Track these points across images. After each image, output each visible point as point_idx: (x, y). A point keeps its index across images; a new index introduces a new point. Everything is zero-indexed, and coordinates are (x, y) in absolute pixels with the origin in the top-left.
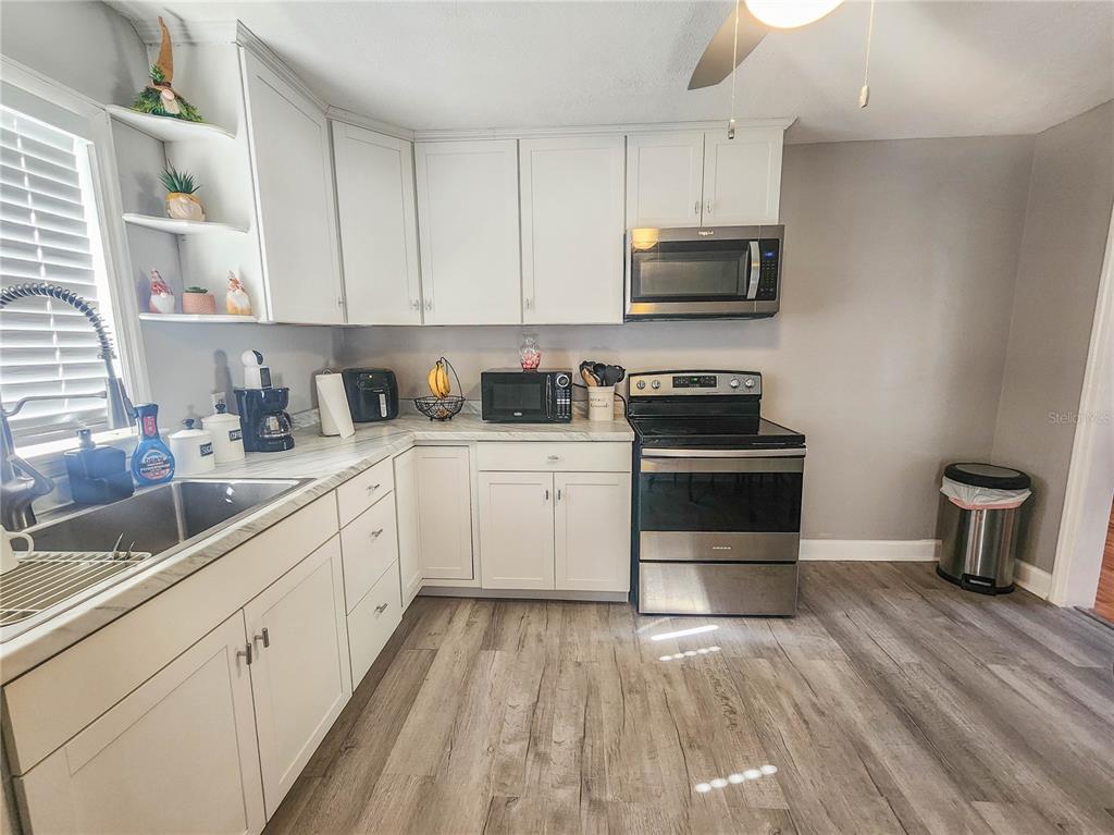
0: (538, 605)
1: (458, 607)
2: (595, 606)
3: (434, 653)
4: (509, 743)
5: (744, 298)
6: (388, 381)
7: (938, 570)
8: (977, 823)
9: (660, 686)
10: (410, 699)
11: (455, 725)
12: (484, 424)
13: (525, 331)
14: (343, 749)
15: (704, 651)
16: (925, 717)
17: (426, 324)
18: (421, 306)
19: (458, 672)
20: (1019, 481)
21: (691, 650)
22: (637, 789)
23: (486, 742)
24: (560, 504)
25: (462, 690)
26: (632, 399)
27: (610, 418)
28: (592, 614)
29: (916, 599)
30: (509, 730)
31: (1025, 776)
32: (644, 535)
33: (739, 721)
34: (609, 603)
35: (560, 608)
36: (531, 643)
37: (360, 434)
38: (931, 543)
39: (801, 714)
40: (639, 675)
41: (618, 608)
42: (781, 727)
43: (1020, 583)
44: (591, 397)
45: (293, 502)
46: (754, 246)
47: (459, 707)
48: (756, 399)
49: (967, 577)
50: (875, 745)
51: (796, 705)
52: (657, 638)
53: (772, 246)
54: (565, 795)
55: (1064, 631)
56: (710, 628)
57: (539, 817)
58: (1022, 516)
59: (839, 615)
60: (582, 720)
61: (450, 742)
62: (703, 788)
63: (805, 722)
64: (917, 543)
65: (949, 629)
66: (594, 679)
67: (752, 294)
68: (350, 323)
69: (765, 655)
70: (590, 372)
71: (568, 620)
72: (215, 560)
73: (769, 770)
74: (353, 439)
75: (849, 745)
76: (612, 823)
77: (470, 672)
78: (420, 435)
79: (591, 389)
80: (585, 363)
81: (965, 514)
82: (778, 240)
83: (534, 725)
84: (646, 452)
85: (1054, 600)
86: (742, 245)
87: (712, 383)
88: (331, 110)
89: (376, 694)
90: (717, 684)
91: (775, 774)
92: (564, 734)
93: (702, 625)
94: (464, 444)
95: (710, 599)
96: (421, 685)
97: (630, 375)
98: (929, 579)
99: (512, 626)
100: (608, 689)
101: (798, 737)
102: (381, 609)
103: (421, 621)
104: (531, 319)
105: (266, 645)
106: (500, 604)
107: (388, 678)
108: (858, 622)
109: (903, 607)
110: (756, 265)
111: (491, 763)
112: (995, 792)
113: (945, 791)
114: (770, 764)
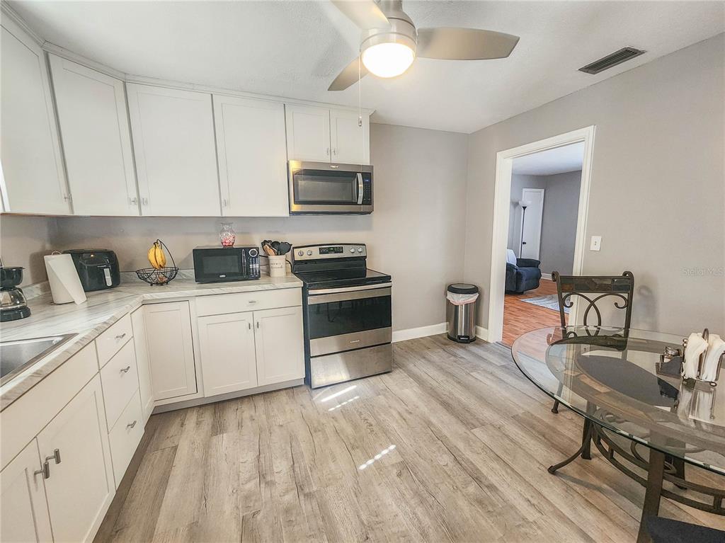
0: (246, 400)
1: (186, 415)
2: (284, 391)
3: (175, 448)
4: (246, 483)
5: (356, 204)
6: (110, 258)
7: (449, 337)
8: (474, 438)
9: (332, 424)
10: (164, 481)
11: (205, 486)
12: (196, 285)
13: (221, 221)
14: (114, 533)
15: (351, 400)
16: (450, 402)
17: (143, 215)
18: (139, 202)
19: (198, 454)
20: (474, 290)
21: (345, 401)
22: (329, 479)
23: (230, 487)
24: (258, 331)
25: (205, 464)
26: (296, 262)
27: (284, 274)
28: (283, 397)
29: (441, 351)
30: (244, 476)
31: (487, 414)
32: (312, 341)
33: (374, 428)
34: (292, 388)
35: (261, 398)
36: (247, 423)
37: (90, 300)
38: (444, 324)
39: (402, 417)
40: (319, 422)
41: (298, 389)
42: (394, 425)
43: (478, 336)
44: (271, 262)
45: (67, 351)
46: (359, 176)
47: (205, 475)
48: (363, 259)
49: (459, 337)
50: (434, 420)
51: (399, 413)
52: (324, 400)
53: (368, 176)
54: (289, 498)
55: (494, 353)
56: (352, 387)
57: (276, 515)
58: (476, 305)
59: (411, 366)
60: (290, 455)
61: (204, 497)
62: (363, 467)
63: (404, 419)
64: (439, 325)
65: (455, 362)
66: (293, 432)
67: (360, 201)
68: (75, 214)
69: (381, 393)
70: (270, 247)
71: (269, 402)
72: (14, 401)
73: (392, 447)
74: (85, 305)
75: (424, 423)
76: (319, 501)
77: (207, 452)
78: (148, 296)
79: (270, 257)
80: (265, 241)
81: (457, 307)
82: (370, 173)
83: (261, 468)
84: (311, 292)
85: (489, 341)
86: (354, 175)
87: (340, 250)
88: (46, 45)
89: (132, 488)
90: (361, 414)
91: (395, 448)
92: (281, 467)
93: (348, 387)
94: (185, 300)
95: (349, 372)
96: (170, 471)
97: (294, 248)
98: (445, 341)
99: (231, 416)
100: (302, 434)
101: (402, 427)
102: (132, 425)
103: (158, 431)
104: (227, 213)
105: (58, 461)
106: (219, 405)
107: (140, 476)
108: (419, 367)
109: (437, 356)
110: (361, 186)
111: (237, 499)
112: (478, 423)
113: (461, 429)
114: (392, 444)
